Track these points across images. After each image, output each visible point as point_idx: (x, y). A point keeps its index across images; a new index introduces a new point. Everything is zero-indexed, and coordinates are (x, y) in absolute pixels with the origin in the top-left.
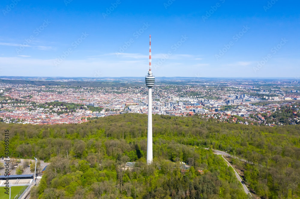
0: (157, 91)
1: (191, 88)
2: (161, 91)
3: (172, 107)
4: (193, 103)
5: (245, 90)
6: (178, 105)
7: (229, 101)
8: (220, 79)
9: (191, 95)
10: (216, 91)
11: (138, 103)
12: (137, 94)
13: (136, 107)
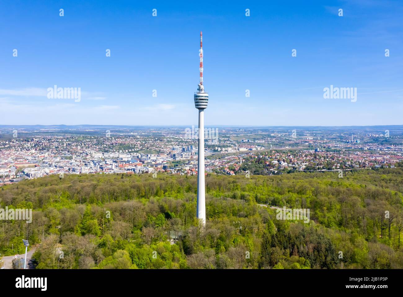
0: (63, 144)
1: (117, 139)
2: (69, 144)
3: (97, 167)
4: (126, 160)
5: (189, 140)
6: (106, 163)
7: (174, 155)
8: (149, 128)
9: (120, 149)
10: (153, 142)
11: (37, 164)
12: (29, 150)
13: (36, 170)
